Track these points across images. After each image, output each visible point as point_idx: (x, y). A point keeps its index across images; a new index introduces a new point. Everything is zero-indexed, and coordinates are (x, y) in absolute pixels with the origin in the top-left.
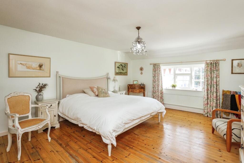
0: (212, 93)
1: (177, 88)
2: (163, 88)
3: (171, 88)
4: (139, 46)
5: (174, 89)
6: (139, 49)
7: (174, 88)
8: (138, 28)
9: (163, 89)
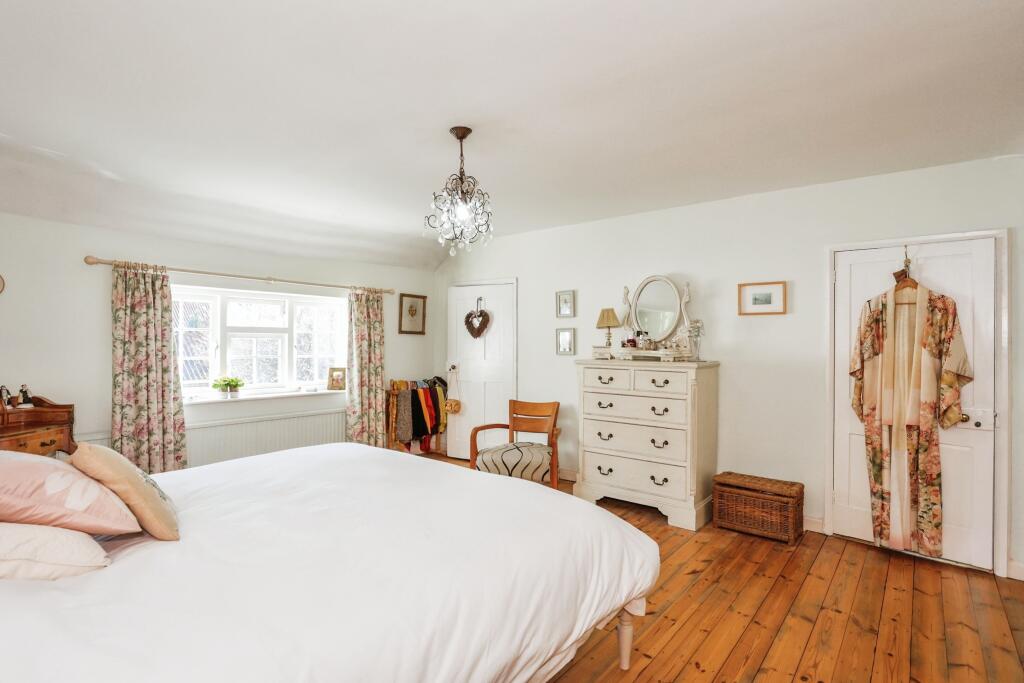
0: (372, 394)
1: (243, 394)
2: (185, 401)
3: (217, 395)
4: (463, 212)
5: (229, 398)
6: (463, 222)
7: (229, 396)
8: (462, 133)
9: (181, 405)
